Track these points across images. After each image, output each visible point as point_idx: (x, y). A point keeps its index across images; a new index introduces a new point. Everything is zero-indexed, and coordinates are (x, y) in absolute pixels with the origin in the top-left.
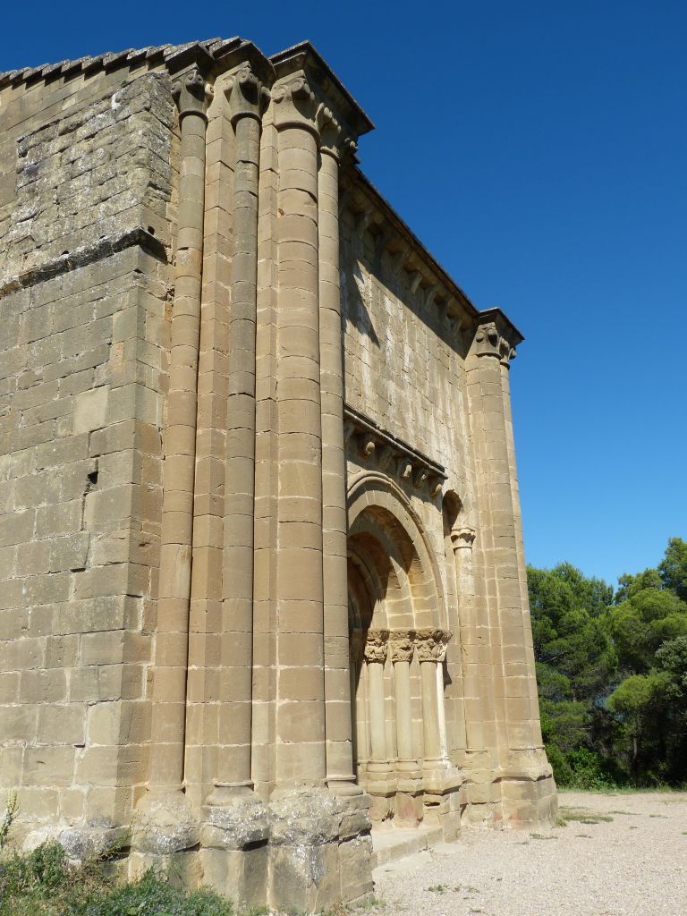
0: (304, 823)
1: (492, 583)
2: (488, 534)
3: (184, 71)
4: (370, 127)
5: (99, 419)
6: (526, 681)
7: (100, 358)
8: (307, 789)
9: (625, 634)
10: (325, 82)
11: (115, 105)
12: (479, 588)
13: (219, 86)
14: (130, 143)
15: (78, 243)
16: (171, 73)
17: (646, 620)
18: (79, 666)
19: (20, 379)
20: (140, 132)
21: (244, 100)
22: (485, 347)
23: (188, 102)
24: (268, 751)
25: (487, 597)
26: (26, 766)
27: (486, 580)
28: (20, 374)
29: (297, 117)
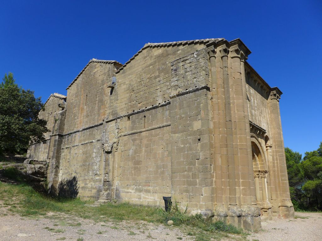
0: (250, 213)
1: (277, 158)
2: (275, 146)
3: (210, 47)
4: (250, 53)
5: (199, 127)
6: (286, 183)
7: (198, 114)
8: (249, 206)
9: (308, 169)
10: (242, 46)
11: (195, 56)
12: (273, 159)
13: (218, 50)
14: (201, 65)
15: (189, 87)
16: (207, 47)
17: (314, 165)
18: (200, 179)
20: (203, 63)
21: (224, 53)
22: (273, 97)
23: (212, 54)
24: (239, 198)
25: (275, 161)
26: (189, 198)
27: (275, 157)
28: (178, 116)
29: (236, 55)
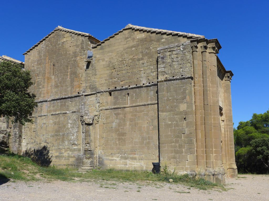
0: (220, 172)
1: (227, 130)
2: (227, 120)
3: (194, 43)
4: (221, 47)
5: (185, 109)
6: (233, 150)
7: (184, 98)
8: (219, 168)
10: (217, 44)
11: (182, 49)
12: (225, 131)
13: (199, 45)
14: (187, 58)
15: (176, 75)
16: (191, 42)
18: (186, 149)
19: (166, 99)
20: (189, 57)
21: (204, 49)
22: (227, 79)
24: (213, 162)
28: (166, 98)
29: (213, 51)
